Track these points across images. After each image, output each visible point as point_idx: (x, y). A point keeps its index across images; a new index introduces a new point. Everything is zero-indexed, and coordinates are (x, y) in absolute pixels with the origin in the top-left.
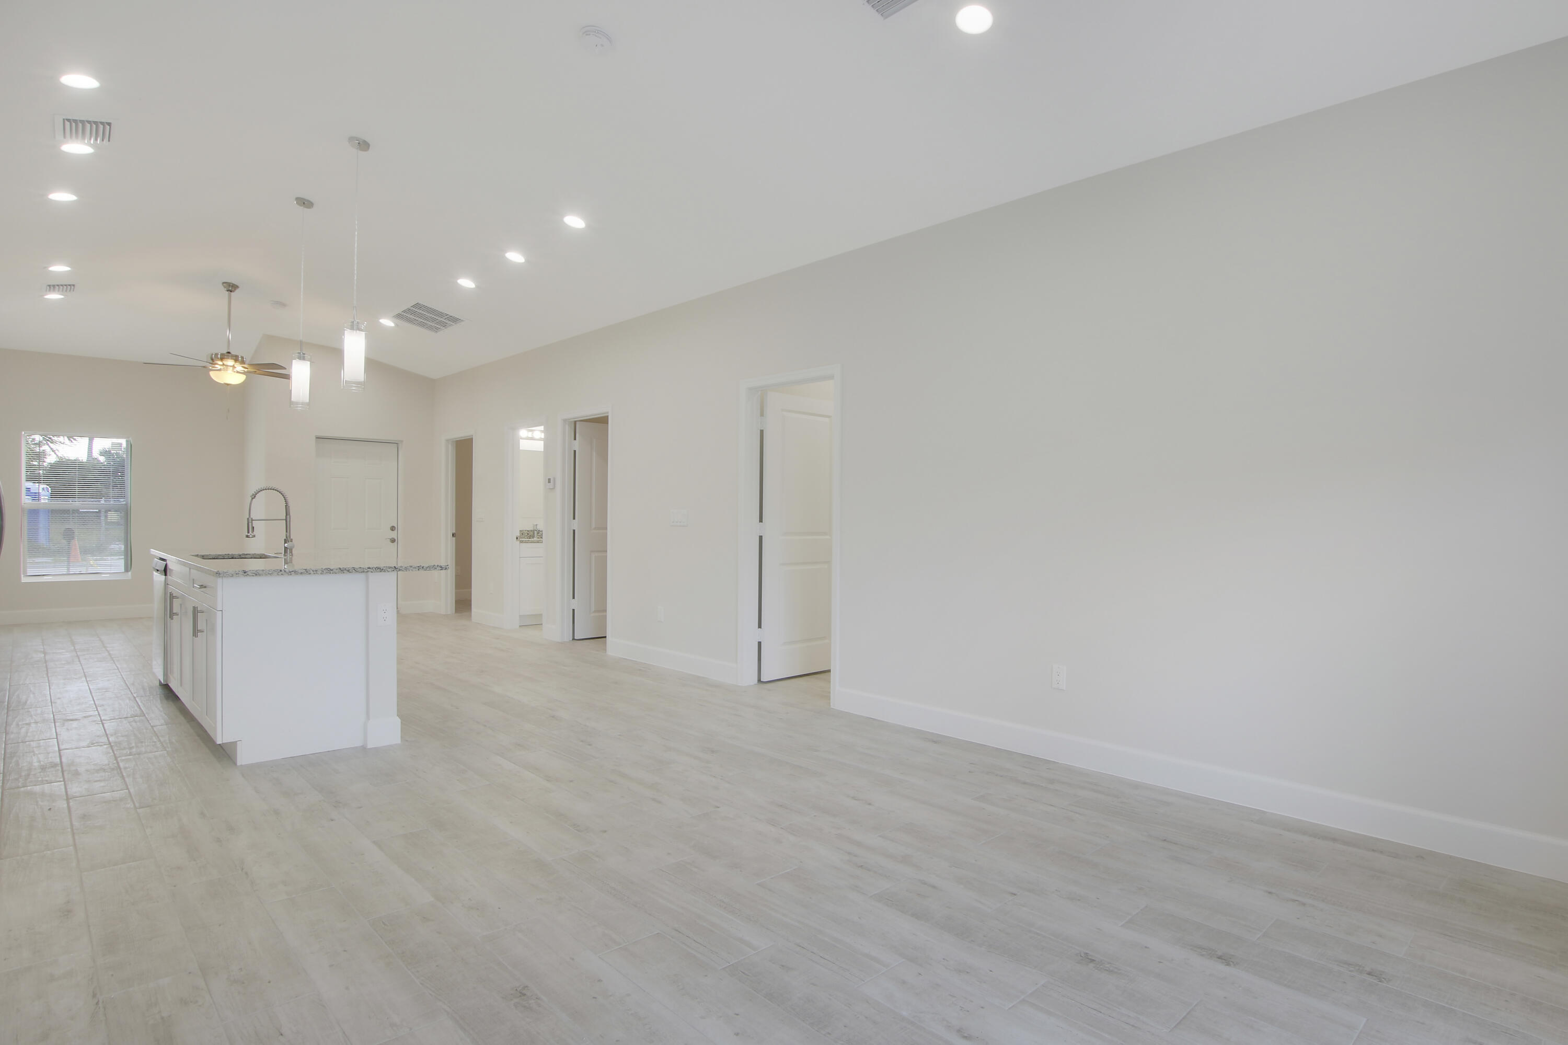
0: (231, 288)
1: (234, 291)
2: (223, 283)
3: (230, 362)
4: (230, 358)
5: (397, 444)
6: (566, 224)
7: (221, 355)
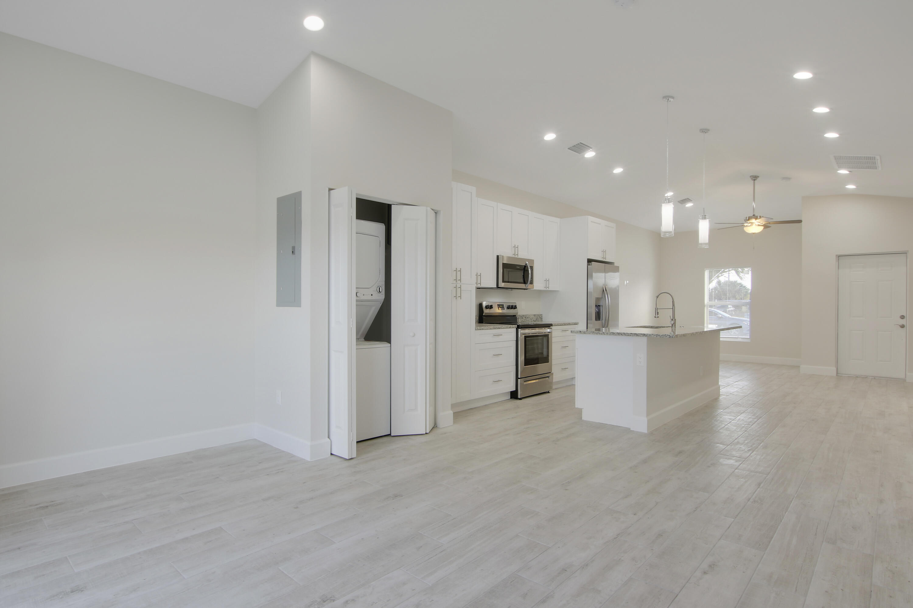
0: (755, 178)
1: (756, 180)
2: (751, 176)
3: (753, 221)
4: (753, 218)
5: (905, 253)
6: (796, 79)
7: (748, 217)
